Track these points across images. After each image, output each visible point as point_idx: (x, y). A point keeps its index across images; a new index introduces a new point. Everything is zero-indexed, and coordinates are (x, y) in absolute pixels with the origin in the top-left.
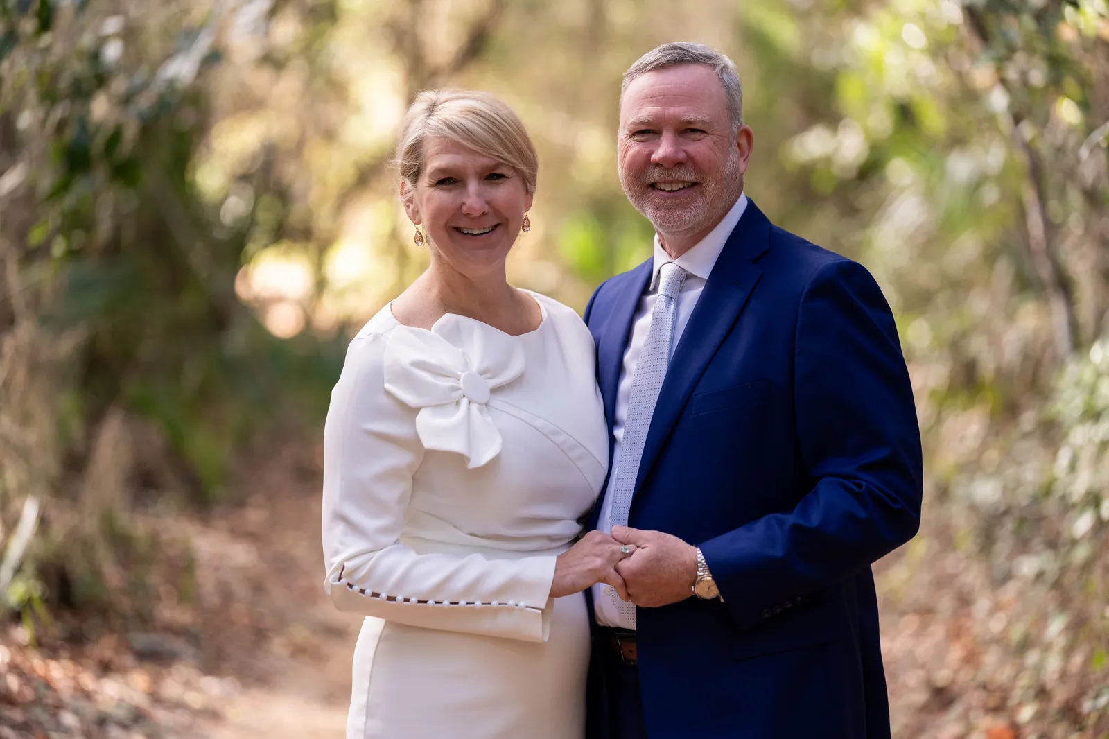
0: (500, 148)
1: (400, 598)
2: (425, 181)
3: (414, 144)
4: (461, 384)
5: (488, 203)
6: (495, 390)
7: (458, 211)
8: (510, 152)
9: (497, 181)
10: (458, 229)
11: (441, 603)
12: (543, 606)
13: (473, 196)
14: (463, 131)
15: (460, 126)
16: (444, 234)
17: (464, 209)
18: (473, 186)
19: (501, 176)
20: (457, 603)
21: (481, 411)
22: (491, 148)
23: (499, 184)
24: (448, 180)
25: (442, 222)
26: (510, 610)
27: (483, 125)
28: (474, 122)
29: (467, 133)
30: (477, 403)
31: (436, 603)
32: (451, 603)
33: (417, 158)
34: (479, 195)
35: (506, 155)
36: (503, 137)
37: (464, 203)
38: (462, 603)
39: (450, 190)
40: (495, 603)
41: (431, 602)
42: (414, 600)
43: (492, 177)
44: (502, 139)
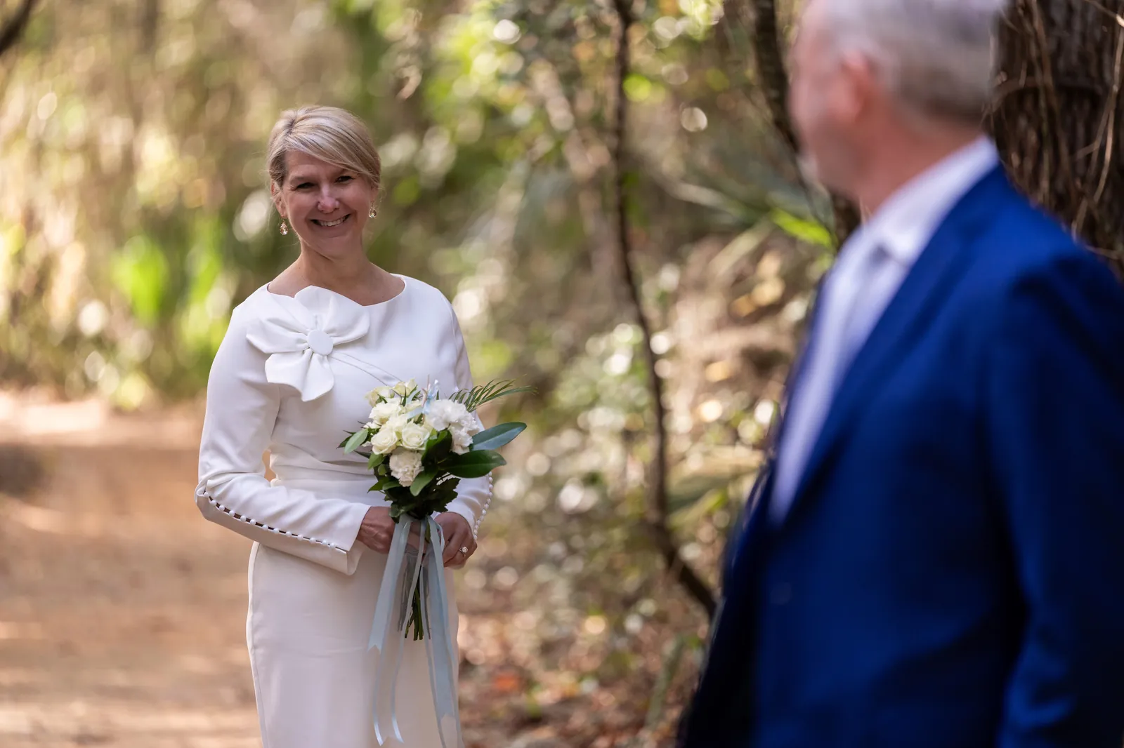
0: (344, 158)
1: (243, 517)
2: (287, 186)
3: (278, 157)
4: (307, 338)
5: (339, 200)
6: (338, 346)
7: (316, 208)
8: (354, 160)
9: (345, 182)
10: (316, 222)
11: (273, 529)
12: (348, 549)
13: (327, 196)
14: (314, 146)
15: (311, 141)
16: (305, 227)
17: (319, 206)
18: (325, 189)
19: (348, 178)
20: (285, 533)
21: (321, 361)
22: (337, 158)
23: (346, 185)
24: (307, 185)
25: (303, 217)
26: (325, 548)
27: (331, 140)
28: (323, 138)
29: (318, 148)
30: (319, 354)
31: (269, 528)
32: (280, 531)
33: (281, 167)
34: (330, 195)
35: (350, 163)
36: (346, 147)
37: (319, 202)
38: (288, 533)
39: (308, 192)
40: (313, 539)
41: (265, 526)
42: (253, 521)
43: (341, 179)
44: (346, 150)
